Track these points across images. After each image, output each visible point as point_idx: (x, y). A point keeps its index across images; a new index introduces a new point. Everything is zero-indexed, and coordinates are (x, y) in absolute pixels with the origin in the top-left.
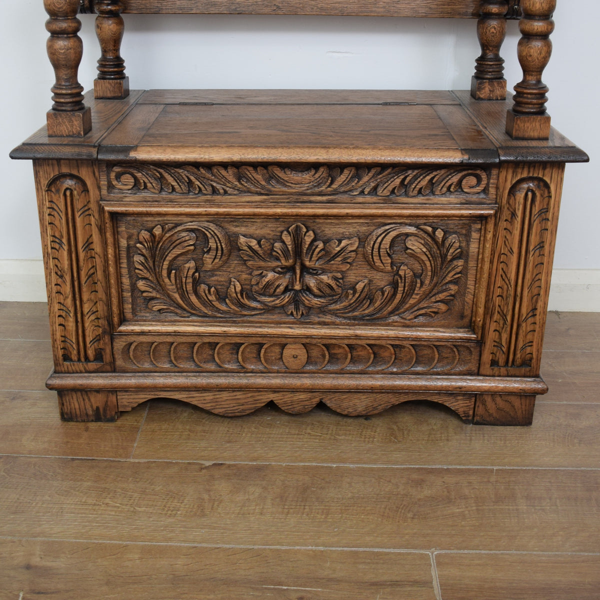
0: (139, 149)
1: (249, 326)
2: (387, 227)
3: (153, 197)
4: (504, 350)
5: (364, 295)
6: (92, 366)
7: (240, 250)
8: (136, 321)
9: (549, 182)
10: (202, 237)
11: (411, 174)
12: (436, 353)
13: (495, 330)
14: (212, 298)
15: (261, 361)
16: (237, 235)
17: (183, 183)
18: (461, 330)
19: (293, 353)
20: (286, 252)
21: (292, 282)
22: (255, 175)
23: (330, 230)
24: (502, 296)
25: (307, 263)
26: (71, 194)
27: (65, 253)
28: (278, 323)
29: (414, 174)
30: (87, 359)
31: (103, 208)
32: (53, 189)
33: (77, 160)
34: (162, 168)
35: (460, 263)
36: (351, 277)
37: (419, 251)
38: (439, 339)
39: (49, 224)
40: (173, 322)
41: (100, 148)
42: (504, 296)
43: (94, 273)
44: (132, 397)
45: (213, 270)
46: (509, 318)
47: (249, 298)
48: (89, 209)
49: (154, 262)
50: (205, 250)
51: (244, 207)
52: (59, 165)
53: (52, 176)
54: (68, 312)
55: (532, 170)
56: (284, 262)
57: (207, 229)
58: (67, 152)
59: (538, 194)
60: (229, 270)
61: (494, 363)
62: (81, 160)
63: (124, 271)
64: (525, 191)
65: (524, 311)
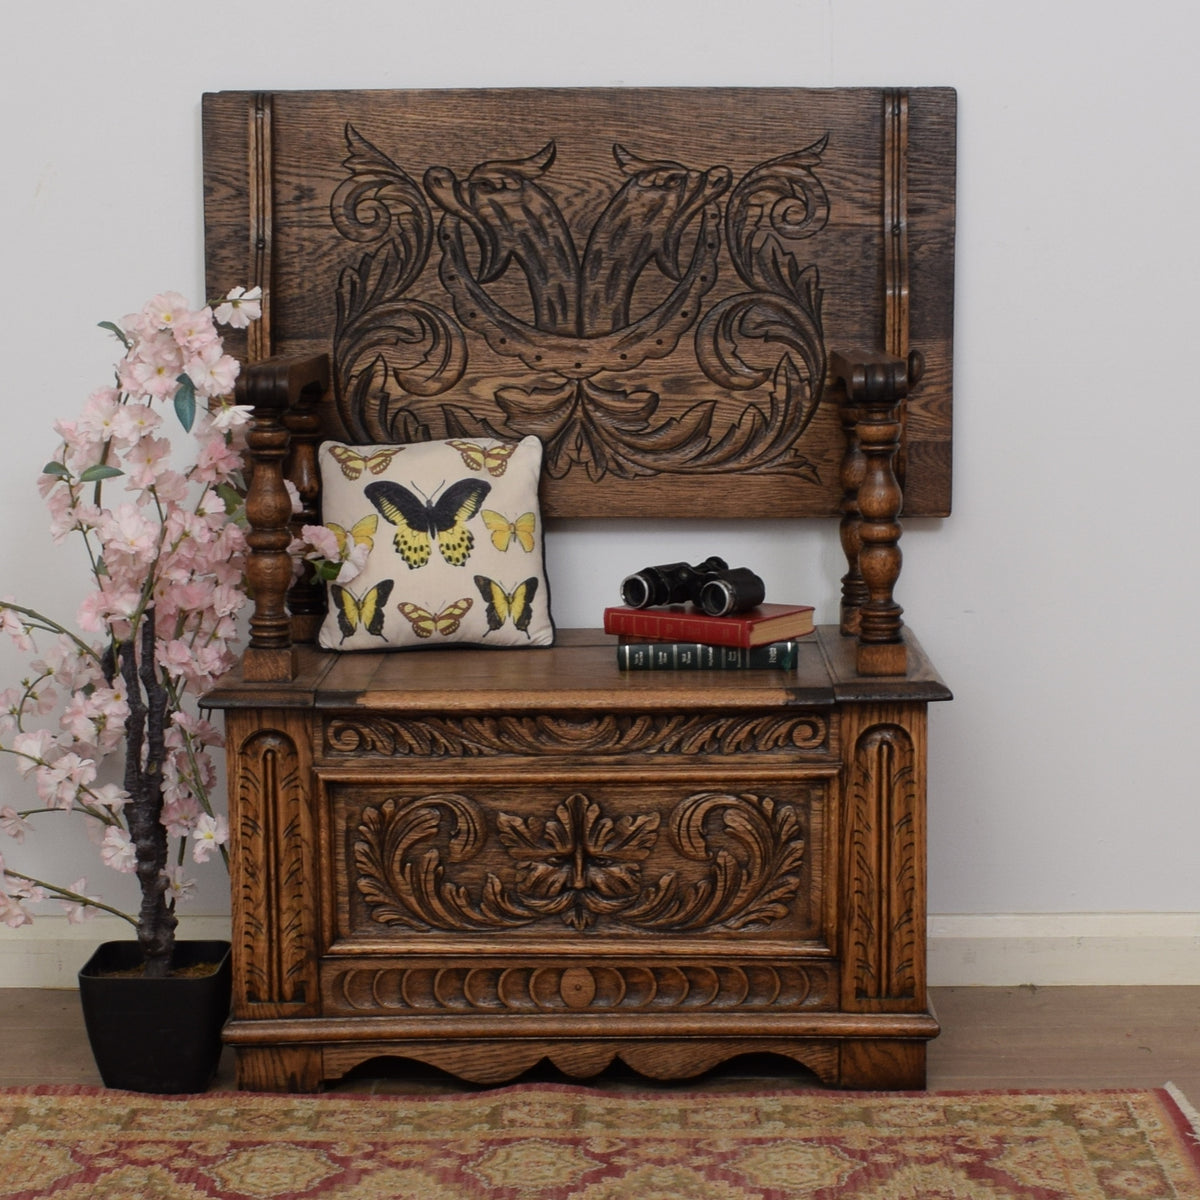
0: (368, 695)
1: (513, 943)
2: (697, 797)
3: (383, 761)
4: (873, 971)
5: (670, 893)
6: (290, 1007)
7: (499, 832)
8: (355, 939)
9: (908, 730)
10: (448, 814)
11: (724, 723)
12: (777, 979)
13: (857, 943)
14: (462, 902)
15: (530, 996)
16: (495, 813)
17: (424, 741)
18: (809, 943)
19: (575, 982)
20: (561, 834)
21: (571, 878)
22: (519, 729)
23: (619, 803)
24: (861, 892)
25: (592, 850)
26: (274, 759)
27: (261, 841)
28: (553, 938)
29: (729, 723)
30: (282, 998)
31: (317, 776)
32: (249, 752)
33: (283, 710)
34: (397, 722)
35: (798, 844)
36: (652, 870)
37: (741, 828)
38: (778, 957)
39: (242, 799)
40: (407, 939)
41: (318, 695)
42: (865, 892)
43: (298, 869)
44: (343, 1056)
45: (463, 862)
46: (874, 923)
47: (512, 902)
48: (296, 779)
49: (382, 852)
50: (453, 833)
51: (506, 771)
52: (260, 718)
53: (249, 733)
54: (258, 928)
55: (883, 714)
56: (559, 849)
57: (456, 804)
58: (275, 700)
59: (896, 748)
60: (485, 861)
61: (861, 993)
62: (291, 709)
63: (341, 866)
64: (878, 744)
65: (895, 912)
